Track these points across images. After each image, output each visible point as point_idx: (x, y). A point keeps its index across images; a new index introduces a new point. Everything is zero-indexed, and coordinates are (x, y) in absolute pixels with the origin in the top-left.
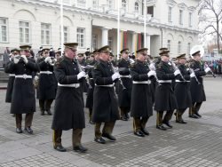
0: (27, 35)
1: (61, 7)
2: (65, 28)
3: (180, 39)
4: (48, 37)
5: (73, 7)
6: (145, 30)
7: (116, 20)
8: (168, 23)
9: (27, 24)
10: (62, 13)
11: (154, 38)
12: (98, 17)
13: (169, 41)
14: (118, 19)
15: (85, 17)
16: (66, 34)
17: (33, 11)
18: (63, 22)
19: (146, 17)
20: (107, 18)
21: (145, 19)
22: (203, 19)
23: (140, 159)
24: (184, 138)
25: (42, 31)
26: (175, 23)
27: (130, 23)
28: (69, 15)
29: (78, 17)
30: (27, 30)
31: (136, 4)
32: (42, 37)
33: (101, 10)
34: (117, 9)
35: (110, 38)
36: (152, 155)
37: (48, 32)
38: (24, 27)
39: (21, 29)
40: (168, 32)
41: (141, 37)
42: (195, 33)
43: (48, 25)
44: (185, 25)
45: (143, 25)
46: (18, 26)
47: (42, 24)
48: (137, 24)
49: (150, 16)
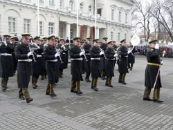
0: (14, 27)
1: (38, 8)
2: (41, 23)
3: (119, 31)
4: (28, 29)
5: (46, 8)
6: (96, 25)
7: (76, 18)
8: (111, 21)
9: (14, 19)
10: (38, 12)
11: (101, 30)
12: (64, 15)
13: (112, 33)
14: (77, 17)
15: (55, 16)
16: (41, 27)
17: (18, 10)
18: (39, 18)
19: (96, 16)
20: (70, 16)
21: (96, 18)
22: (135, 18)
23: (92, 113)
24: (121, 98)
25: (25, 25)
26: (116, 20)
27: (86, 20)
28: (44, 14)
29: (50, 15)
30: (14, 23)
31: (90, 7)
32: (25, 28)
33: (65, 11)
34: (76, 10)
35: (71, 30)
36: (100, 110)
37: (28, 25)
38: (12, 21)
39: (10, 23)
40: (111, 26)
41: (93, 29)
42: (130, 28)
43: (29, 21)
44: (123, 22)
45: (94, 21)
46: (8, 21)
47: (25, 19)
48: (90, 20)
49: (99, 15)
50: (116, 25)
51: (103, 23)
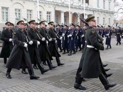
1: (38, 1)
2: (40, 12)
4: (31, 17)
6: (84, 12)
7: (68, 7)
8: (97, 8)
9: (19, 10)
10: (38, 4)
11: (89, 16)
12: (58, 5)
13: (98, 18)
15: (51, 6)
16: (40, 15)
17: (22, 3)
18: (39, 9)
19: (85, 5)
20: (63, 6)
21: (84, 6)
22: (117, 5)
25: (28, 14)
26: (101, 8)
27: (76, 8)
28: (42, 5)
29: (47, 6)
30: (19, 14)
34: (68, 1)
35: (65, 17)
37: (31, 15)
38: (18, 12)
39: (16, 13)
40: (97, 13)
42: (113, 13)
43: (31, 11)
44: (107, 9)
45: (83, 9)
46: (14, 12)
47: (28, 10)
48: (80, 9)
49: (87, 4)
50: (101, 12)
51: (90, 10)
